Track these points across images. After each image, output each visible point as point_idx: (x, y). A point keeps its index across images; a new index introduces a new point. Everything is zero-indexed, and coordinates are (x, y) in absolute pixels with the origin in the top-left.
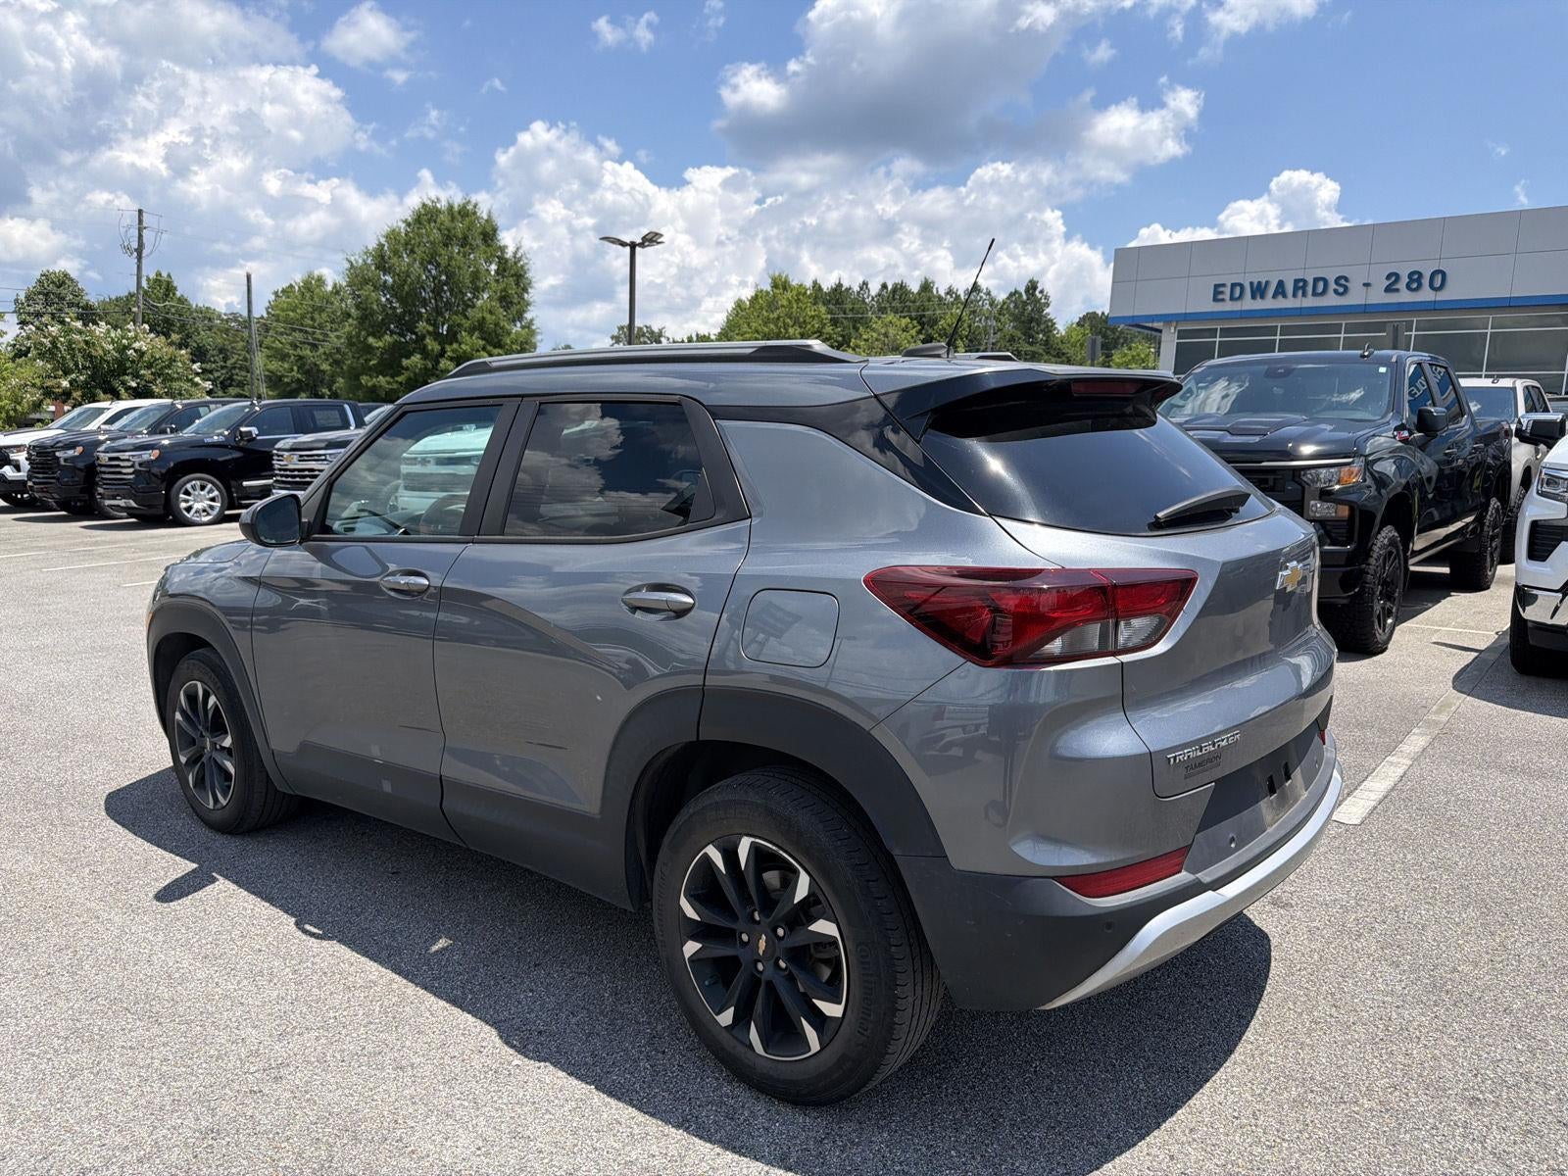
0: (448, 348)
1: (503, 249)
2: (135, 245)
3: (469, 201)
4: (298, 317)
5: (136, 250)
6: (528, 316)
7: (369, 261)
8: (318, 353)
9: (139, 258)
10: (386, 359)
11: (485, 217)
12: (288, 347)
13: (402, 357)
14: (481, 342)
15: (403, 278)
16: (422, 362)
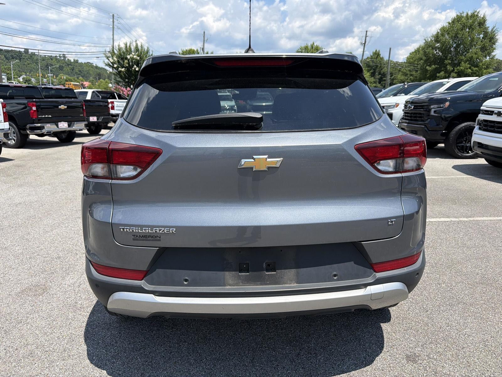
0: (455, 69)
1: (486, 28)
2: (364, 42)
3: (476, 11)
4: (413, 61)
5: (364, 44)
6: (493, 54)
7: (433, 39)
8: (418, 73)
9: (364, 46)
10: (432, 74)
11: (482, 16)
12: (408, 71)
13: (437, 73)
14: (469, 66)
15: (443, 44)
16: (444, 74)
